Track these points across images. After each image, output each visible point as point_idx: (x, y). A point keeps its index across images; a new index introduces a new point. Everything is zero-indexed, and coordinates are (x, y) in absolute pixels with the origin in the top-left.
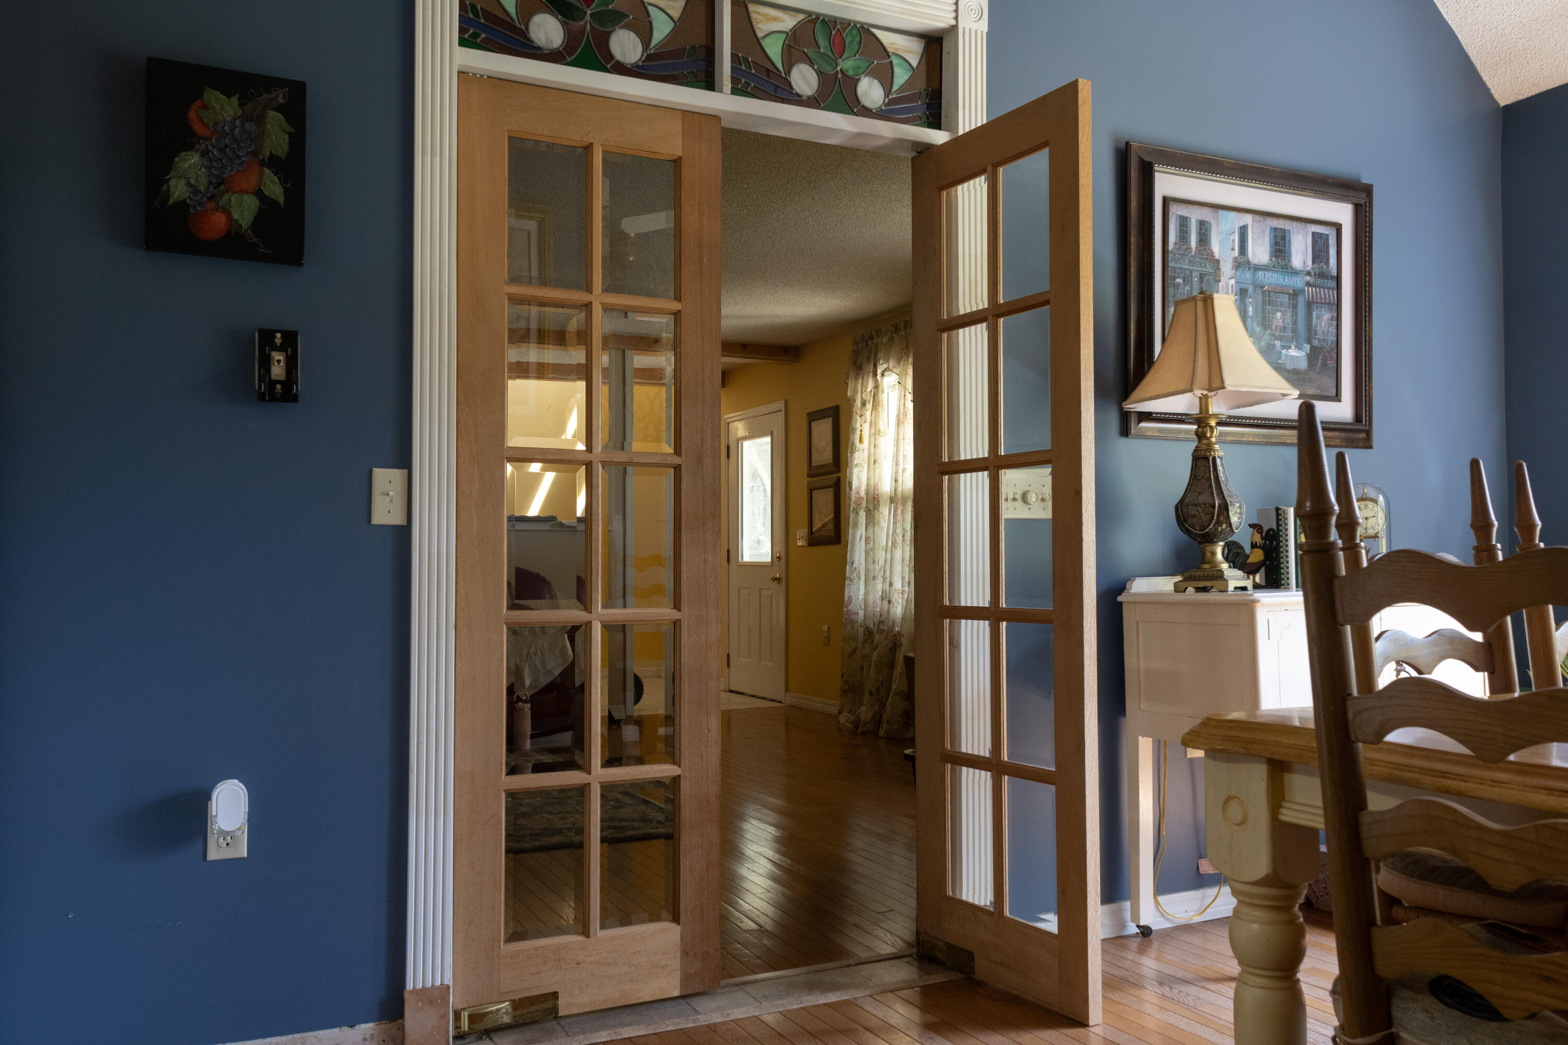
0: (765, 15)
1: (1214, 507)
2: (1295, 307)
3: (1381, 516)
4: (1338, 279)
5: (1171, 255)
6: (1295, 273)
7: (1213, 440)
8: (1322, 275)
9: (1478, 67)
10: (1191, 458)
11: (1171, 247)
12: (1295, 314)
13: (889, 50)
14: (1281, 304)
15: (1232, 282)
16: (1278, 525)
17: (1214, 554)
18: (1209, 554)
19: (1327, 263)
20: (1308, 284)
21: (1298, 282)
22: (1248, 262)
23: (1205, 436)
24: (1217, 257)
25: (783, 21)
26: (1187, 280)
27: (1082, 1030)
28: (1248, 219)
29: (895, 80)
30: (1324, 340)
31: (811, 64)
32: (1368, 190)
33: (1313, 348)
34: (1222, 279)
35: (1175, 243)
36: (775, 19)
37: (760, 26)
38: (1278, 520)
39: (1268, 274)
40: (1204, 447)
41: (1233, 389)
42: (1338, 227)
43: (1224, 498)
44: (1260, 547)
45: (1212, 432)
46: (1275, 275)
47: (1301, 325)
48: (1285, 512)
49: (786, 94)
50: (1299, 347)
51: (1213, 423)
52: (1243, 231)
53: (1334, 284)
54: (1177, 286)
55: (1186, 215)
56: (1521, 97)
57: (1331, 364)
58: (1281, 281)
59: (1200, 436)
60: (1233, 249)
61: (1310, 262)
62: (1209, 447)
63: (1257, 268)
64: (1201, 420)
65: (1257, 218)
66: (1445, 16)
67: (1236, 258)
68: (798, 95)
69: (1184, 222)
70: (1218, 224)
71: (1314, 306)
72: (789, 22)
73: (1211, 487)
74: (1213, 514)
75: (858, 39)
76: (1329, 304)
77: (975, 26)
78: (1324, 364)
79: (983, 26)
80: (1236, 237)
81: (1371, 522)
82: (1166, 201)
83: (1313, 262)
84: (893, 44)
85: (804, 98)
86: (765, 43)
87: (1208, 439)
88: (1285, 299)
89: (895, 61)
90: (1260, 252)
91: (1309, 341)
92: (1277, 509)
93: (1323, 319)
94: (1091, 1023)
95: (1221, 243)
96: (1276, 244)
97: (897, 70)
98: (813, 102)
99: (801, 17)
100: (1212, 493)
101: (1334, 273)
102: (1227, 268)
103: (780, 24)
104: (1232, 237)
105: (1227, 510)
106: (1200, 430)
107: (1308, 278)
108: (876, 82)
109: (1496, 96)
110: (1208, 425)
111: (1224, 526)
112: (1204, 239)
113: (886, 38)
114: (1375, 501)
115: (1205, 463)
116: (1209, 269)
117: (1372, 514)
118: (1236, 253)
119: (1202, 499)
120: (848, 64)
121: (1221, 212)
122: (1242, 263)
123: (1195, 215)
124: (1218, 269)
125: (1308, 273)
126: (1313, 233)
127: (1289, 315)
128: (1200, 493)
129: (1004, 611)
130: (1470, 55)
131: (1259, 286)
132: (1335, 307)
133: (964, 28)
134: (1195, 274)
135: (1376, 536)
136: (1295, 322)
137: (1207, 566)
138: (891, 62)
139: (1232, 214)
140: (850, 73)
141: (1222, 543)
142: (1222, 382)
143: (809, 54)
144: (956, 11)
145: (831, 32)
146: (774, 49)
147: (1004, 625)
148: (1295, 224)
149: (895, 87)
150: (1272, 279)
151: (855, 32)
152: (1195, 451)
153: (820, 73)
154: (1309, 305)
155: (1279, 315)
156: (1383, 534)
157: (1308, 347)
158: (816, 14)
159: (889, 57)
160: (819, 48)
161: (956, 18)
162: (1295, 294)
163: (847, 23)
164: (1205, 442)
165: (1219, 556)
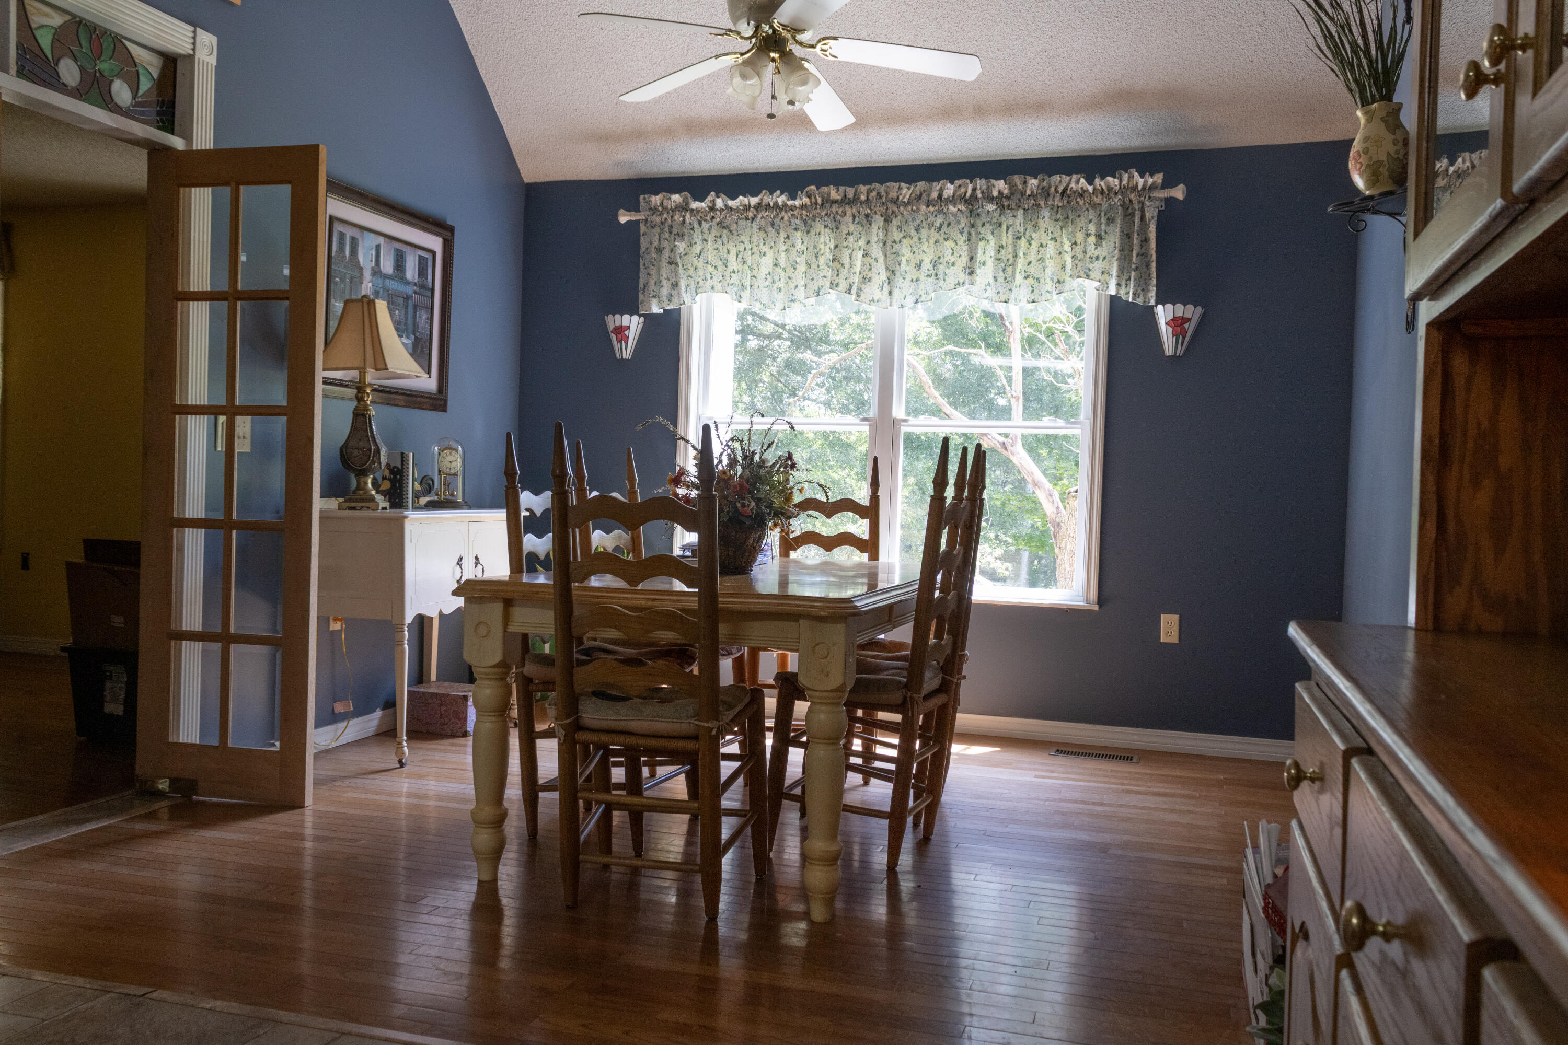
0: (38, 10)
1: (370, 450)
2: (407, 307)
3: (459, 460)
4: (433, 290)
5: (333, 260)
6: (408, 283)
7: (369, 402)
8: (423, 287)
9: (514, 153)
10: (351, 415)
11: (333, 254)
12: (406, 313)
13: (136, 60)
14: (399, 305)
15: (370, 285)
16: (402, 465)
17: (366, 483)
18: (362, 484)
19: (427, 279)
20: (415, 292)
21: (409, 290)
22: (381, 272)
23: (363, 400)
24: (362, 265)
25: (53, 18)
26: (343, 280)
27: (301, 810)
28: (381, 240)
29: (141, 87)
30: (423, 333)
31: (75, 59)
32: (451, 230)
33: (416, 338)
34: (364, 282)
35: (336, 252)
36: (46, 15)
37: (33, 18)
38: (402, 461)
39: (392, 282)
40: (362, 407)
41: (393, 371)
42: (434, 253)
43: (377, 445)
44: (388, 480)
45: (368, 397)
46: (396, 283)
47: (410, 321)
48: (408, 456)
49: (53, 82)
50: (408, 337)
51: (368, 390)
52: (378, 248)
53: (429, 294)
54: (336, 283)
55: (344, 231)
56: (538, 181)
57: (426, 350)
58: (399, 288)
59: (359, 399)
60: (372, 261)
61: (416, 277)
62: (366, 408)
63: (385, 277)
64: (360, 388)
65: (387, 239)
66: (498, 114)
67: (373, 268)
68: (64, 84)
69: (342, 236)
70: (363, 240)
71: (418, 308)
72: (57, 20)
73: (368, 436)
74: (370, 455)
75: (113, 46)
76: (427, 308)
77: (207, 59)
78: (422, 351)
79: (213, 60)
80: (374, 252)
81: (454, 464)
82: (332, 219)
83: (419, 277)
84: (139, 56)
85: (69, 88)
86: (37, 33)
87: (365, 402)
88: (401, 301)
89: (141, 71)
90: (387, 266)
91: (414, 334)
92: (402, 454)
93: (423, 316)
94: (306, 805)
95: (364, 256)
96: (398, 260)
97: (142, 79)
98: (78, 93)
99: (68, 18)
100: (369, 441)
101: (430, 286)
102: (367, 274)
103: (50, 20)
104: (371, 252)
105: (379, 454)
106: (360, 395)
107: (415, 288)
108: (126, 85)
109: (523, 175)
110: (365, 392)
111: (376, 464)
112: (354, 251)
113: (136, 51)
114: (457, 451)
115: (362, 419)
116: (356, 273)
117: (454, 459)
118: (373, 264)
119: (362, 444)
120: (104, 66)
121: (365, 232)
122: (377, 271)
123: (349, 232)
124: (362, 274)
125: (415, 285)
126: (419, 256)
127: (403, 313)
128: (360, 440)
129: (235, 522)
130: (510, 144)
131: (386, 290)
132: (430, 311)
133: (199, 59)
134: (348, 276)
135: (455, 475)
136: (406, 319)
137: (361, 492)
138: (137, 71)
139: (372, 235)
140: (106, 74)
141: (371, 476)
142: (386, 365)
143: (74, 52)
144: (194, 44)
145: (91, 37)
146: (45, 41)
147: (234, 533)
148: (409, 247)
149: (140, 93)
150: (394, 285)
151: (110, 39)
152: (355, 409)
153: (81, 68)
154: (415, 307)
155: (397, 312)
156: (460, 473)
157: (413, 337)
158: (80, 17)
159: (136, 66)
160: (82, 48)
161: (194, 50)
162: (407, 298)
163: (105, 32)
164: (362, 403)
165: (370, 486)
